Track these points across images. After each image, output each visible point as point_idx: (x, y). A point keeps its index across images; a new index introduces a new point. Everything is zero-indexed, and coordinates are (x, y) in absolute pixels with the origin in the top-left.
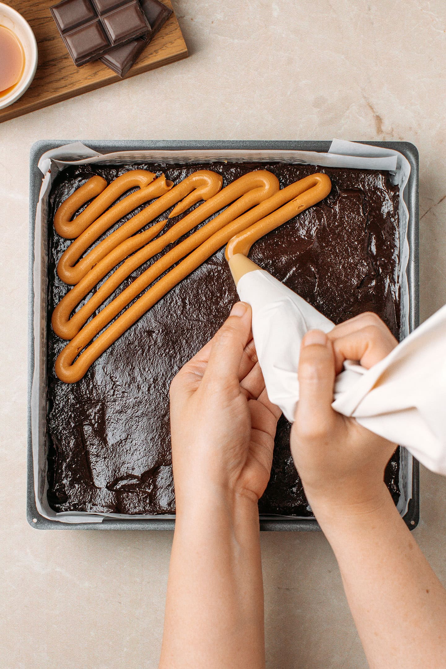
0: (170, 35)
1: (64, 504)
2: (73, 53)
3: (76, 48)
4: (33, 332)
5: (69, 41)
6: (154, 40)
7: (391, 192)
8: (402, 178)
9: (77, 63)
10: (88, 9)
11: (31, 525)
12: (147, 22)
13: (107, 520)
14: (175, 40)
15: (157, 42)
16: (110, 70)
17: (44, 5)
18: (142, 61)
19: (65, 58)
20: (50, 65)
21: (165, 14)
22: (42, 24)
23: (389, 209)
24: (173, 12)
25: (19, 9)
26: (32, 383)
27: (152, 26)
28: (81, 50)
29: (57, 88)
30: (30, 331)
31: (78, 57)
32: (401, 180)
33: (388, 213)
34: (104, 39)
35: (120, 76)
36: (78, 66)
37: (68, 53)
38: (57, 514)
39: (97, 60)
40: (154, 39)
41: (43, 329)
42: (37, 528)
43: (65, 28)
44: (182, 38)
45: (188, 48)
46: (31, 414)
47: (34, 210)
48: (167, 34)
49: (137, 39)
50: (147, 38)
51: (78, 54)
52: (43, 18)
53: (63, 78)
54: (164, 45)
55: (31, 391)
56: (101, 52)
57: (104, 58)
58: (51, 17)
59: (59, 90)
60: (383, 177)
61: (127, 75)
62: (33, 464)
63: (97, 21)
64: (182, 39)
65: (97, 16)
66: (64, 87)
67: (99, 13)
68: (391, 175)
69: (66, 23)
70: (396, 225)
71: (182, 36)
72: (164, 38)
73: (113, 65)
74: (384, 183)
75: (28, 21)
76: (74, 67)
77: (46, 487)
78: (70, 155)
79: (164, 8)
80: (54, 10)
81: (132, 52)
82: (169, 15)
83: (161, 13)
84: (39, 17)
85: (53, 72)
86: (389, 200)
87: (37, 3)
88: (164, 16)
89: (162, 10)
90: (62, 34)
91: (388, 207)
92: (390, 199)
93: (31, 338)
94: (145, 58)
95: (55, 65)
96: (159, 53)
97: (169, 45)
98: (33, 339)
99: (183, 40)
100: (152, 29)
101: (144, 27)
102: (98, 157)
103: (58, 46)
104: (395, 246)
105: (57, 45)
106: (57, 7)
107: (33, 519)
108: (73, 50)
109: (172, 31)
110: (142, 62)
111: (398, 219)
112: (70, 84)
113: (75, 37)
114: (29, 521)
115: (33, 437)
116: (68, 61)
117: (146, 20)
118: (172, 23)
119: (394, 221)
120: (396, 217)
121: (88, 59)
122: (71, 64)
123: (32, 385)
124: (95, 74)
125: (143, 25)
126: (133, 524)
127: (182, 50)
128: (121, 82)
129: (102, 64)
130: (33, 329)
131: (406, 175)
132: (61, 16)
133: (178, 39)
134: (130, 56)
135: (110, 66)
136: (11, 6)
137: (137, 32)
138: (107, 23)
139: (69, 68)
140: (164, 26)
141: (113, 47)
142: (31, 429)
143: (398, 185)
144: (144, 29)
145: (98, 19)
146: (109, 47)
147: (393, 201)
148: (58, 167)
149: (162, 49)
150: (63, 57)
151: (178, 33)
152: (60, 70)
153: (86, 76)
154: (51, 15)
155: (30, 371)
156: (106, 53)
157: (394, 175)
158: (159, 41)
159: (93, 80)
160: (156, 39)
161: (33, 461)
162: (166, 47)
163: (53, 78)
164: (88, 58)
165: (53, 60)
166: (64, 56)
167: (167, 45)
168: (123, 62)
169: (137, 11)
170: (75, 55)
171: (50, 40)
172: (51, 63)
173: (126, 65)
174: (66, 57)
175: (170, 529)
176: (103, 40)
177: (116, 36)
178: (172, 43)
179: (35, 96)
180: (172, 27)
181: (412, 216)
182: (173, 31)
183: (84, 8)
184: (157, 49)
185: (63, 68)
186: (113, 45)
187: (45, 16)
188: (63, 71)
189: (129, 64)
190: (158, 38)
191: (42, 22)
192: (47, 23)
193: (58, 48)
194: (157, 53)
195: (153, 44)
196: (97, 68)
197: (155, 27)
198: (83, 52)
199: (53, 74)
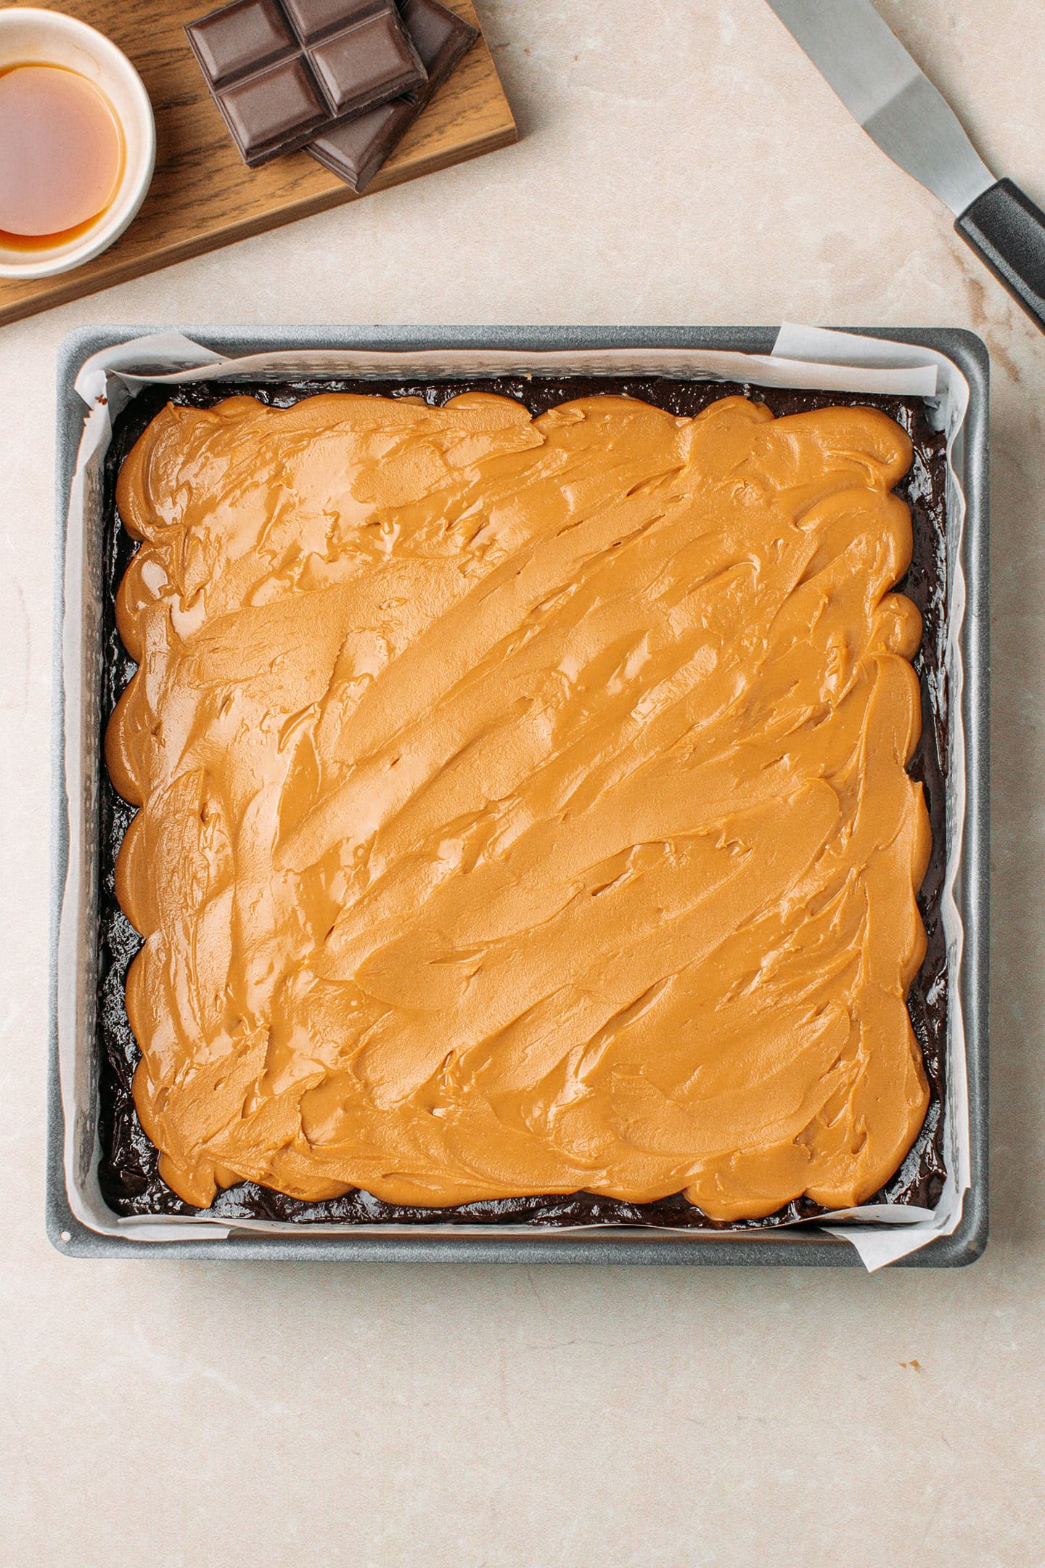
0: (478, 90)
1: (139, 1198)
2: (242, 137)
3: (246, 123)
4: (63, 785)
5: (230, 105)
6: (434, 103)
7: (925, 448)
8: (952, 416)
9: (250, 160)
10: (276, 29)
11: (55, 1246)
12: (418, 60)
13: (236, 1238)
14: (486, 102)
15: (442, 107)
16: (330, 175)
17: (170, 20)
18: (408, 151)
19: (223, 147)
20: (186, 163)
21: (461, 40)
22: (168, 64)
23: (922, 489)
24: (480, 35)
25: (111, 30)
26: (60, 906)
27: (430, 68)
28: (256, 129)
29: (204, 219)
30: (57, 781)
31: (253, 144)
32: (949, 419)
33: (922, 498)
34: (314, 100)
35: (353, 188)
36: (255, 165)
37: (229, 135)
38: (121, 1220)
39: (298, 151)
40: (434, 99)
41: (88, 778)
42: (70, 1254)
43: (221, 76)
44: (502, 97)
45: (515, 121)
46: (57, 981)
47: (65, 494)
48: (467, 88)
49: (394, 101)
50: (417, 97)
51: (253, 139)
52: (171, 50)
53: (216, 196)
54: (459, 114)
55: (58, 927)
56: (307, 132)
57: (314, 146)
58: (187, 50)
59: (210, 223)
60: (910, 413)
61: (369, 186)
62: (61, 1101)
63: (298, 59)
64: (502, 100)
65: (298, 46)
66: (218, 217)
67: (303, 39)
68: (928, 407)
69: (222, 62)
70: (940, 528)
71: (502, 91)
72: (460, 96)
73: (335, 163)
74: (912, 428)
75: (132, 59)
76: (242, 167)
77: (96, 1157)
78: (156, 362)
79: (458, 25)
80: (196, 33)
81: (382, 129)
82: (472, 42)
83: (450, 38)
84: (162, 48)
85: (192, 181)
86: (923, 469)
87: (155, 15)
88: (457, 46)
89: (453, 31)
90: (215, 90)
91: (920, 485)
92: (924, 465)
93: (58, 798)
94: (413, 145)
95: (198, 164)
96: (448, 133)
97: (471, 114)
98: (64, 802)
99: (506, 102)
100: (429, 75)
101: (412, 71)
102: (221, 367)
103: (204, 118)
104: (938, 578)
105: (201, 115)
106: (201, 25)
107: (60, 1233)
108: (241, 130)
109: (477, 81)
110: (408, 154)
111: (944, 513)
112: (234, 209)
113: (246, 96)
114: (50, 1237)
115: (60, 1037)
116: (229, 152)
117: (416, 56)
118: (478, 61)
119: (934, 520)
120: (939, 509)
121: (275, 148)
122: (237, 160)
123: (60, 912)
124: (295, 184)
125: (408, 67)
126: (299, 1247)
127: (502, 125)
128: (357, 201)
129: (311, 159)
130: (63, 779)
131: (959, 408)
132: (210, 46)
133: (492, 98)
134: (378, 140)
135: (330, 163)
136: (91, 24)
137: (394, 83)
138: (323, 66)
139: (231, 170)
140: (460, 67)
141: (335, 120)
142: (56, 1018)
143: (943, 431)
144: (410, 75)
145: (300, 52)
146: (328, 121)
147: (932, 471)
148: (127, 389)
149: (455, 123)
150: (216, 145)
151: (493, 84)
152: (209, 176)
153: (271, 190)
154: (187, 44)
155: (56, 879)
156: (318, 133)
157: (935, 407)
158: (446, 106)
159: (287, 199)
160: (440, 99)
161: (60, 1094)
162: (463, 118)
163: (193, 195)
164: (277, 147)
165: (193, 151)
166: (221, 140)
167: (467, 114)
168: (362, 156)
169: (391, 31)
170: (245, 140)
171: (185, 104)
172: (186, 159)
173: (367, 163)
174: (224, 145)
175: (389, 1259)
176: (312, 103)
177: (344, 94)
178: (477, 108)
179: (151, 239)
180: (478, 70)
181: (973, 508)
182: (482, 79)
183: (266, 26)
184: (441, 122)
185: (219, 170)
186: (335, 116)
187: (175, 46)
188: (217, 178)
189: (375, 161)
190: (445, 97)
191: (166, 61)
192: (179, 63)
193: (204, 122)
194: (442, 133)
195: (431, 112)
196: (298, 172)
197: (437, 72)
198: (263, 134)
199: (194, 184)
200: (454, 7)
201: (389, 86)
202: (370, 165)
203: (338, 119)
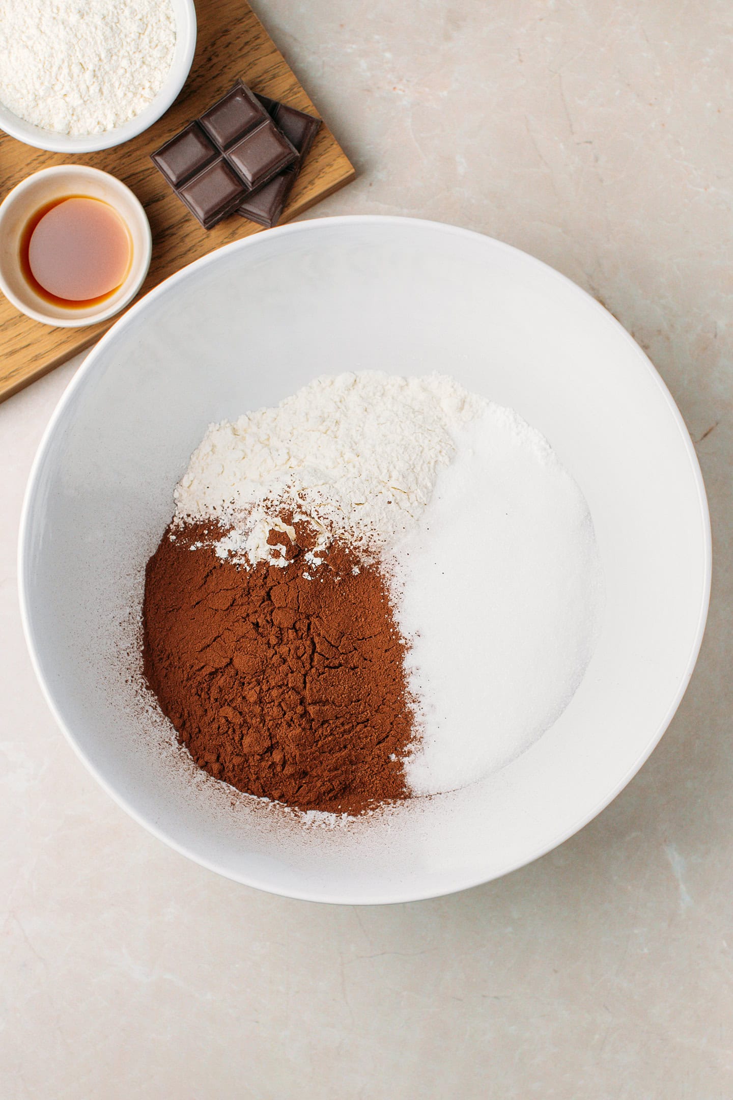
0: (326, 155)
2: (198, 212)
3: (200, 204)
5: (188, 197)
6: (305, 168)
9: (206, 226)
10: (205, 146)
12: (292, 146)
14: (334, 160)
15: (309, 169)
16: (253, 223)
18: (294, 200)
19: (187, 221)
20: (167, 235)
21: (312, 128)
22: (143, 179)
24: (322, 122)
27: (299, 148)
28: (207, 206)
31: (206, 216)
34: (237, 183)
36: (209, 228)
37: (189, 212)
39: (233, 214)
40: (303, 165)
43: (178, 180)
44: (343, 155)
45: (354, 168)
48: (321, 155)
50: (295, 167)
51: (206, 213)
52: (142, 171)
53: (189, 250)
54: (320, 171)
56: (237, 202)
57: (243, 210)
58: (152, 168)
63: (221, 160)
64: (343, 157)
65: (219, 154)
67: (222, 149)
69: (178, 173)
71: (342, 152)
72: (318, 160)
73: (255, 216)
75: (123, 180)
76: (201, 231)
79: (309, 120)
80: (158, 159)
81: (278, 192)
82: (319, 128)
83: (307, 128)
84: (136, 171)
85: (173, 245)
88: (311, 131)
89: (307, 124)
90: (177, 189)
94: (297, 195)
95: (175, 234)
96: (317, 184)
97: (327, 169)
99: (346, 158)
100: (299, 153)
101: (289, 153)
103: (172, 207)
105: (170, 205)
106: (161, 153)
108: (198, 208)
109: (326, 150)
110: (296, 201)
113: (196, 189)
116: (191, 224)
117: (289, 143)
118: (324, 138)
121: (220, 216)
122: (197, 227)
124: (232, 233)
125: (287, 151)
127: (347, 172)
129: (240, 217)
132: (169, 166)
133: (338, 157)
134: (278, 198)
135: (252, 217)
137: (282, 162)
138: (237, 161)
139: (194, 234)
140: (314, 143)
141: (251, 191)
144: (290, 156)
145: (222, 156)
146: (247, 193)
149: (319, 176)
150: (183, 220)
151: (336, 149)
152: (182, 240)
153: (222, 240)
154: (153, 165)
156: (244, 201)
158: (312, 168)
160: (308, 165)
162: (323, 172)
163: (175, 253)
164: (221, 215)
165: (169, 227)
166: (184, 218)
167: (324, 170)
168: (270, 209)
169: (273, 132)
170: (201, 213)
171: (158, 200)
172: (167, 232)
173: (274, 212)
176: (236, 185)
177: (254, 176)
178: (330, 165)
180: (326, 142)
182: (329, 148)
183: (199, 146)
184: (312, 178)
185: (187, 235)
186: (251, 189)
187: (144, 168)
188: (187, 240)
189: (279, 208)
190: (310, 163)
191: (142, 178)
192: (150, 177)
193: (172, 209)
194: (313, 184)
195: (305, 173)
196: (234, 225)
197: (303, 149)
198: (212, 209)
199: (175, 247)
200: (303, 109)
201: (279, 164)
202: (277, 212)
203: (253, 190)
